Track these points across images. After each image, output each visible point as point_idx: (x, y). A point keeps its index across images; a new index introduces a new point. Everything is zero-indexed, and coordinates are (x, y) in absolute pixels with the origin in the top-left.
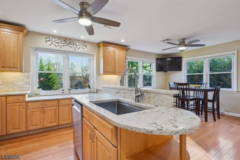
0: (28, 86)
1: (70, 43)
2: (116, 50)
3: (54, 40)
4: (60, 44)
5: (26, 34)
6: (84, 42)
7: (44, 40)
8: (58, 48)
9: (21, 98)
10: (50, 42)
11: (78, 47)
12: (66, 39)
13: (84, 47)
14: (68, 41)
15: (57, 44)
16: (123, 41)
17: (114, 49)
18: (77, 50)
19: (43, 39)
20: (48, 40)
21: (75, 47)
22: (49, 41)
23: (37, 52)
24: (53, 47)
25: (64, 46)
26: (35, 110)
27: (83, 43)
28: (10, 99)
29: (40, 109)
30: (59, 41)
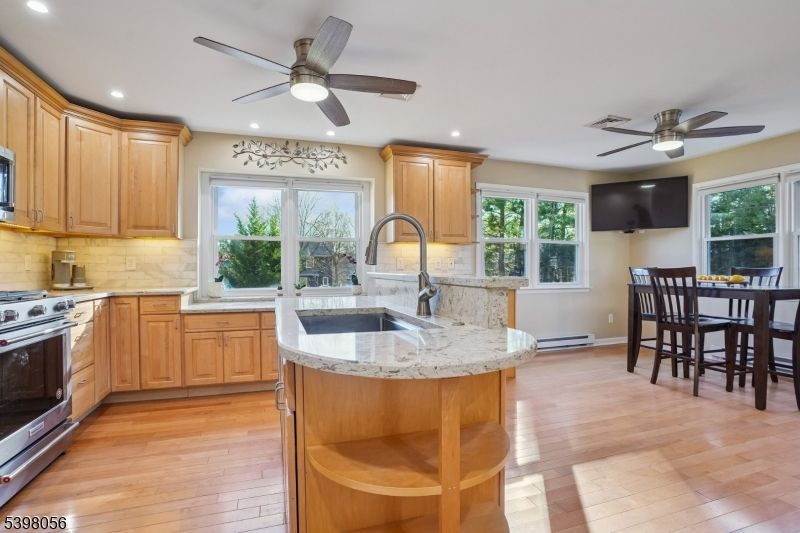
0: (192, 274)
1: (298, 153)
2: (436, 164)
3: (254, 148)
4: (270, 160)
5: (188, 142)
6: (339, 147)
7: (231, 151)
8: (266, 170)
9: (170, 304)
10: (245, 157)
11: (321, 163)
12: (287, 143)
13: (340, 162)
14: (292, 149)
15: (263, 161)
16: (455, 136)
17: (430, 161)
18: (318, 173)
19: (228, 149)
20: (239, 150)
21: (313, 162)
22: (242, 152)
23: (215, 184)
24: (252, 168)
25: (281, 163)
26: (203, 335)
27: (335, 151)
28: (147, 305)
29: (214, 335)
30: (269, 151)
